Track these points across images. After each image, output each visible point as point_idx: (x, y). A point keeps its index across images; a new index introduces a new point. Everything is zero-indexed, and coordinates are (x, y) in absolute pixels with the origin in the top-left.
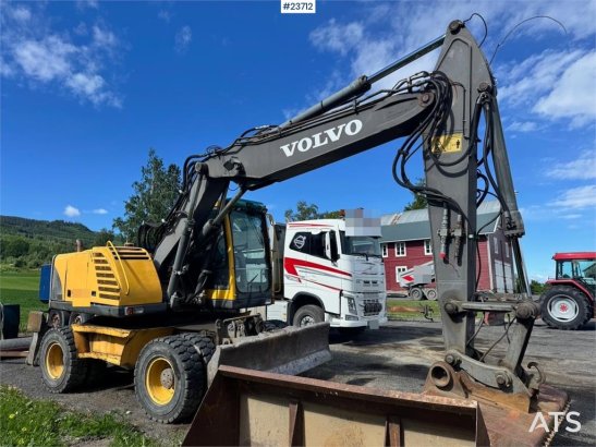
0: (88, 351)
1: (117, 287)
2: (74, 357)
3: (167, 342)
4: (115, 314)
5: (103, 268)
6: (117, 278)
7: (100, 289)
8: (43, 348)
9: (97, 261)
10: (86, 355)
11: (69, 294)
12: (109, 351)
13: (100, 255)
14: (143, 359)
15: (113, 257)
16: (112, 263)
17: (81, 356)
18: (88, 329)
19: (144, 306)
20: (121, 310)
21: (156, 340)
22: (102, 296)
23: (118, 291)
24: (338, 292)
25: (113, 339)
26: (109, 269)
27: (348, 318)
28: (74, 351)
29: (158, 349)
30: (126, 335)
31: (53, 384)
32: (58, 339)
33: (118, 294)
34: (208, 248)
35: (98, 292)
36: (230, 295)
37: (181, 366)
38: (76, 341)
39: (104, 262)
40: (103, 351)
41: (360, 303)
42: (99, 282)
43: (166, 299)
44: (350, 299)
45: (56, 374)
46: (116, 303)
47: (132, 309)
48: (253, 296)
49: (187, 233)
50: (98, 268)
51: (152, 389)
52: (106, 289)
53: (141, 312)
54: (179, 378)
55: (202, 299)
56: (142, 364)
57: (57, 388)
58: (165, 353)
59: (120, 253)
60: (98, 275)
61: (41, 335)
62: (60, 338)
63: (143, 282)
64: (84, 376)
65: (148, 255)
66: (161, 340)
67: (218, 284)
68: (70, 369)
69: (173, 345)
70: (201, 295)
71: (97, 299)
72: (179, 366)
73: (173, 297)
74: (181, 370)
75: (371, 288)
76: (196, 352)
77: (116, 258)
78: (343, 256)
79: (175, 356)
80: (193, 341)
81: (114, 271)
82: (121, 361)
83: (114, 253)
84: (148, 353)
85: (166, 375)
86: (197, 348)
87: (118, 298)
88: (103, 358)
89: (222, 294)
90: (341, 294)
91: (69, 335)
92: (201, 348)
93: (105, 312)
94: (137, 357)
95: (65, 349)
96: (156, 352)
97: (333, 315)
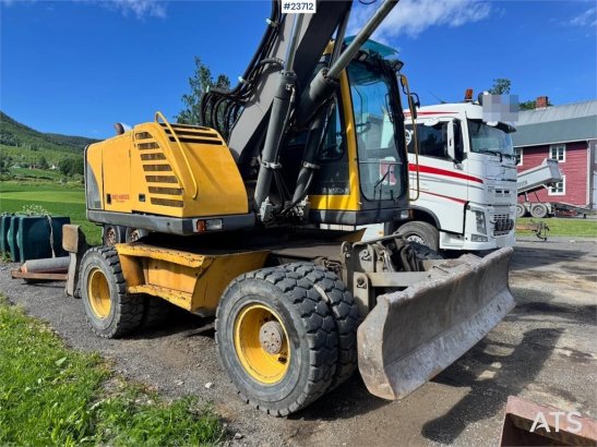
0: (142, 282)
1: (177, 186)
2: (123, 291)
3: (271, 279)
4: (177, 229)
5: (153, 157)
6: (176, 171)
7: (151, 190)
8: (83, 276)
9: (143, 146)
10: (140, 289)
11: (109, 201)
12: (172, 286)
13: (146, 135)
14: (229, 305)
15: (166, 136)
16: (165, 146)
17: (132, 290)
18: (140, 251)
19: (221, 217)
20: (187, 224)
21: (250, 275)
22: (154, 201)
23: (179, 191)
24: (463, 205)
25: (178, 268)
26: (161, 156)
27: (475, 238)
28: (122, 282)
29: (254, 290)
30: (197, 264)
31: (100, 325)
32: (99, 264)
33: (179, 198)
34: (314, 127)
35: (149, 196)
36: (350, 202)
37: (301, 324)
38: (123, 268)
39: (153, 145)
40: (163, 283)
41: (490, 218)
42: (149, 179)
43: (254, 208)
44: (478, 213)
45: (103, 311)
46: (178, 212)
47: (204, 221)
48: (383, 206)
49: (285, 95)
50: (144, 157)
51: (245, 353)
52: (161, 190)
53: (218, 227)
54: (297, 345)
55: (305, 208)
56: (226, 312)
57: (106, 331)
58: (267, 298)
59: (177, 132)
60: (146, 168)
61: (80, 256)
62: (103, 263)
63: (217, 179)
64: (139, 317)
65: (220, 138)
66: (260, 275)
67: (329, 186)
68: (119, 307)
69: (282, 285)
70: (303, 203)
71: (147, 206)
72: (296, 323)
73: (265, 204)
74: (301, 332)
75: (503, 199)
76: (320, 299)
77: (172, 139)
78: (471, 155)
79: (288, 306)
80: (312, 277)
81: (171, 160)
82: (192, 303)
83: (168, 132)
84: (237, 295)
85: (269, 332)
86: (320, 289)
87: (180, 204)
88: (164, 296)
89: (336, 202)
90: (466, 207)
91: (114, 259)
92: (326, 291)
93: (161, 226)
94: (218, 301)
95: (111, 278)
96: (251, 295)
97: (450, 233)
